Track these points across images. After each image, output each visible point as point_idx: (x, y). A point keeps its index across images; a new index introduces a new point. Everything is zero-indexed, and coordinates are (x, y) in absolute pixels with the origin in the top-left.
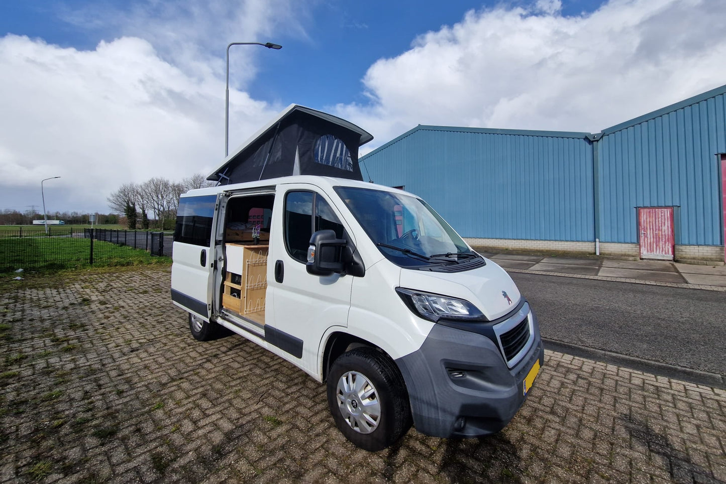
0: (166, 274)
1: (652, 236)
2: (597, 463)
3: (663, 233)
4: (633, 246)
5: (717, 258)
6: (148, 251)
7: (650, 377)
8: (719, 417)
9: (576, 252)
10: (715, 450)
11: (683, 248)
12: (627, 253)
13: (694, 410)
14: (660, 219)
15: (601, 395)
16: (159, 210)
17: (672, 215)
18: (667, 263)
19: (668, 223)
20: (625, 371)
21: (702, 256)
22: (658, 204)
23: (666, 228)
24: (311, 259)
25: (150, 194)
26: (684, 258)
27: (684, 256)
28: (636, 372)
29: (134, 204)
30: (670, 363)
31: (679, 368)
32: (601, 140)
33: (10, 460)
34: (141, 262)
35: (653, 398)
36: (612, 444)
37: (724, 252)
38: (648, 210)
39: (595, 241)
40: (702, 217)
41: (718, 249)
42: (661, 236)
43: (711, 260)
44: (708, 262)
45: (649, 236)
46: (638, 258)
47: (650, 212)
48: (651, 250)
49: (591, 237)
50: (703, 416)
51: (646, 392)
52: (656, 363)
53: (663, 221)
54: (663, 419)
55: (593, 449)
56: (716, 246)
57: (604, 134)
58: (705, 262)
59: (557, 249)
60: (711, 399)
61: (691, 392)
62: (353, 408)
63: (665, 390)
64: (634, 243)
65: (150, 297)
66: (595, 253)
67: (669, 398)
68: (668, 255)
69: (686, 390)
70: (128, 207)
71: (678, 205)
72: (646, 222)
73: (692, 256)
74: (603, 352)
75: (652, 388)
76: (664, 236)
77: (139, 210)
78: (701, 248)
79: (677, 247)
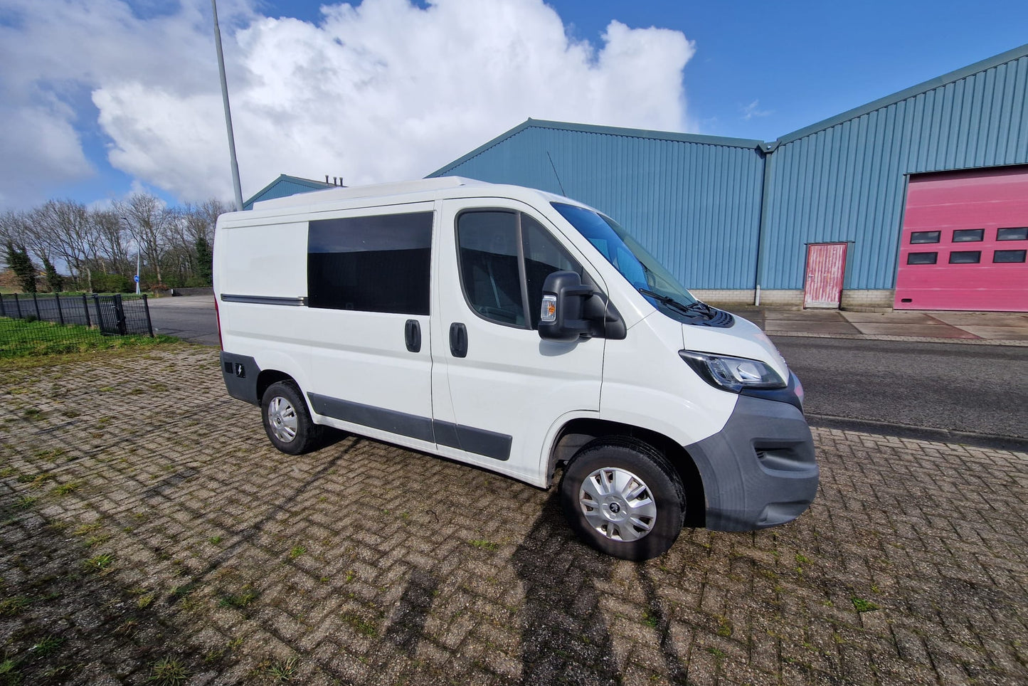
0: (153, 362)
1: (819, 281)
2: (883, 534)
3: (832, 276)
4: (798, 292)
5: (885, 304)
6: (93, 327)
7: (879, 438)
8: (968, 473)
9: (733, 303)
10: (982, 505)
11: (851, 293)
12: (790, 302)
13: (941, 469)
14: (831, 259)
15: (844, 463)
16: (77, 259)
17: (845, 252)
18: (833, 311)
19: (839, 264)
20: (852, 435)
21: (869, 302)
22: (831, 239)
23: (836, 271)
24: (548, 316)
25: (52, 229)
26: (852, 305)
27: (851, 302)
28: (863, 434)
29: (24, 249)
30: (891, 420)
31: (903, 425)
32: (776, 151)
33: (98, 670)
34: (93, 345)
35: (895, 460)
36: (885, 512)
37: (894, 296)
38: (819, 247)
39: (756, 288)
40: (877, 256)
41: (888, 293)
42: (829, 280)
43: (879, 306)
44: (876, 309)
45: (816, 280)
46: (802, 308)
47: (821, 250)
48: (817, 298)
49: (751, 284)
50: (951, 472)
51: (884, 454)
52: (878, 423)
53: (834, 261)
54: (917, 480)
55: (870, 521)
56: (887, 289)
57: (780, 143)
58: (873, 309)
59: (710, 300)
60: (950, 455)
61: (927, 450)
62: (613, 514)
63: (903, 451)
64: (799, 289)
65: (154, 399)
66: (754, 304)
67: (910, 458)
68: (834, 303)
69: (922, 449)
70: (13, 253)
71: (853, 240)
72: (816, 261)
73: (860, 303)
74: (820, 416)
75: (889, 451)
76: (832, 280)
77: (36, 260)
78: (870, 292)
79: (845, 292)
